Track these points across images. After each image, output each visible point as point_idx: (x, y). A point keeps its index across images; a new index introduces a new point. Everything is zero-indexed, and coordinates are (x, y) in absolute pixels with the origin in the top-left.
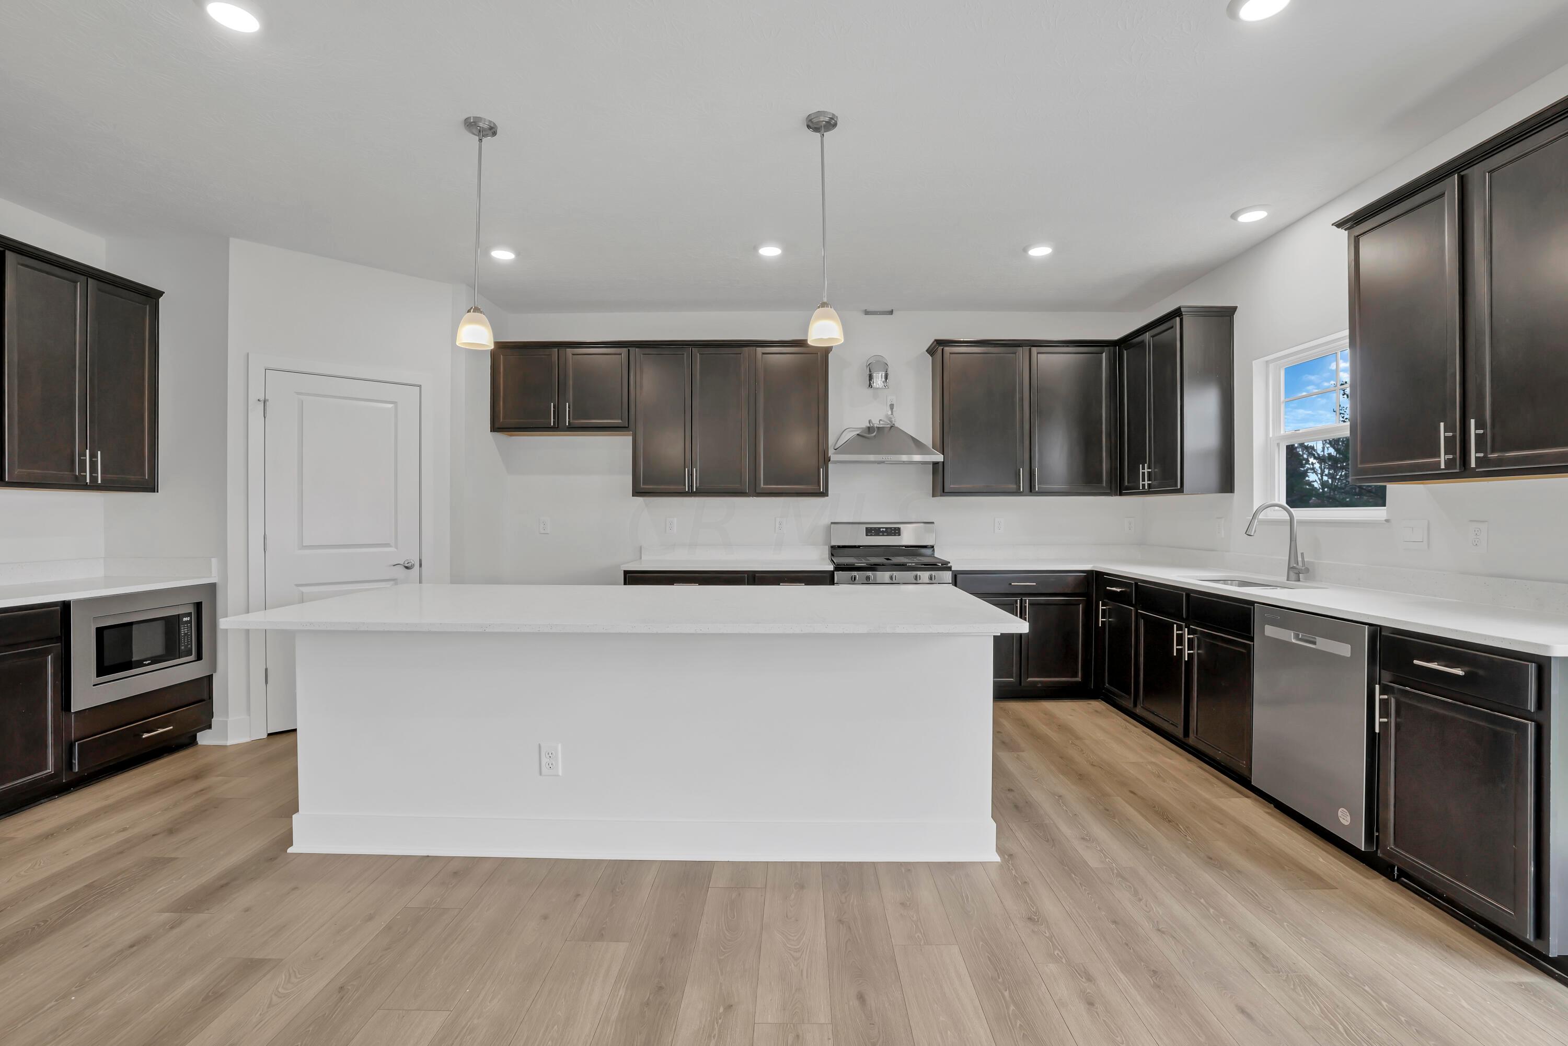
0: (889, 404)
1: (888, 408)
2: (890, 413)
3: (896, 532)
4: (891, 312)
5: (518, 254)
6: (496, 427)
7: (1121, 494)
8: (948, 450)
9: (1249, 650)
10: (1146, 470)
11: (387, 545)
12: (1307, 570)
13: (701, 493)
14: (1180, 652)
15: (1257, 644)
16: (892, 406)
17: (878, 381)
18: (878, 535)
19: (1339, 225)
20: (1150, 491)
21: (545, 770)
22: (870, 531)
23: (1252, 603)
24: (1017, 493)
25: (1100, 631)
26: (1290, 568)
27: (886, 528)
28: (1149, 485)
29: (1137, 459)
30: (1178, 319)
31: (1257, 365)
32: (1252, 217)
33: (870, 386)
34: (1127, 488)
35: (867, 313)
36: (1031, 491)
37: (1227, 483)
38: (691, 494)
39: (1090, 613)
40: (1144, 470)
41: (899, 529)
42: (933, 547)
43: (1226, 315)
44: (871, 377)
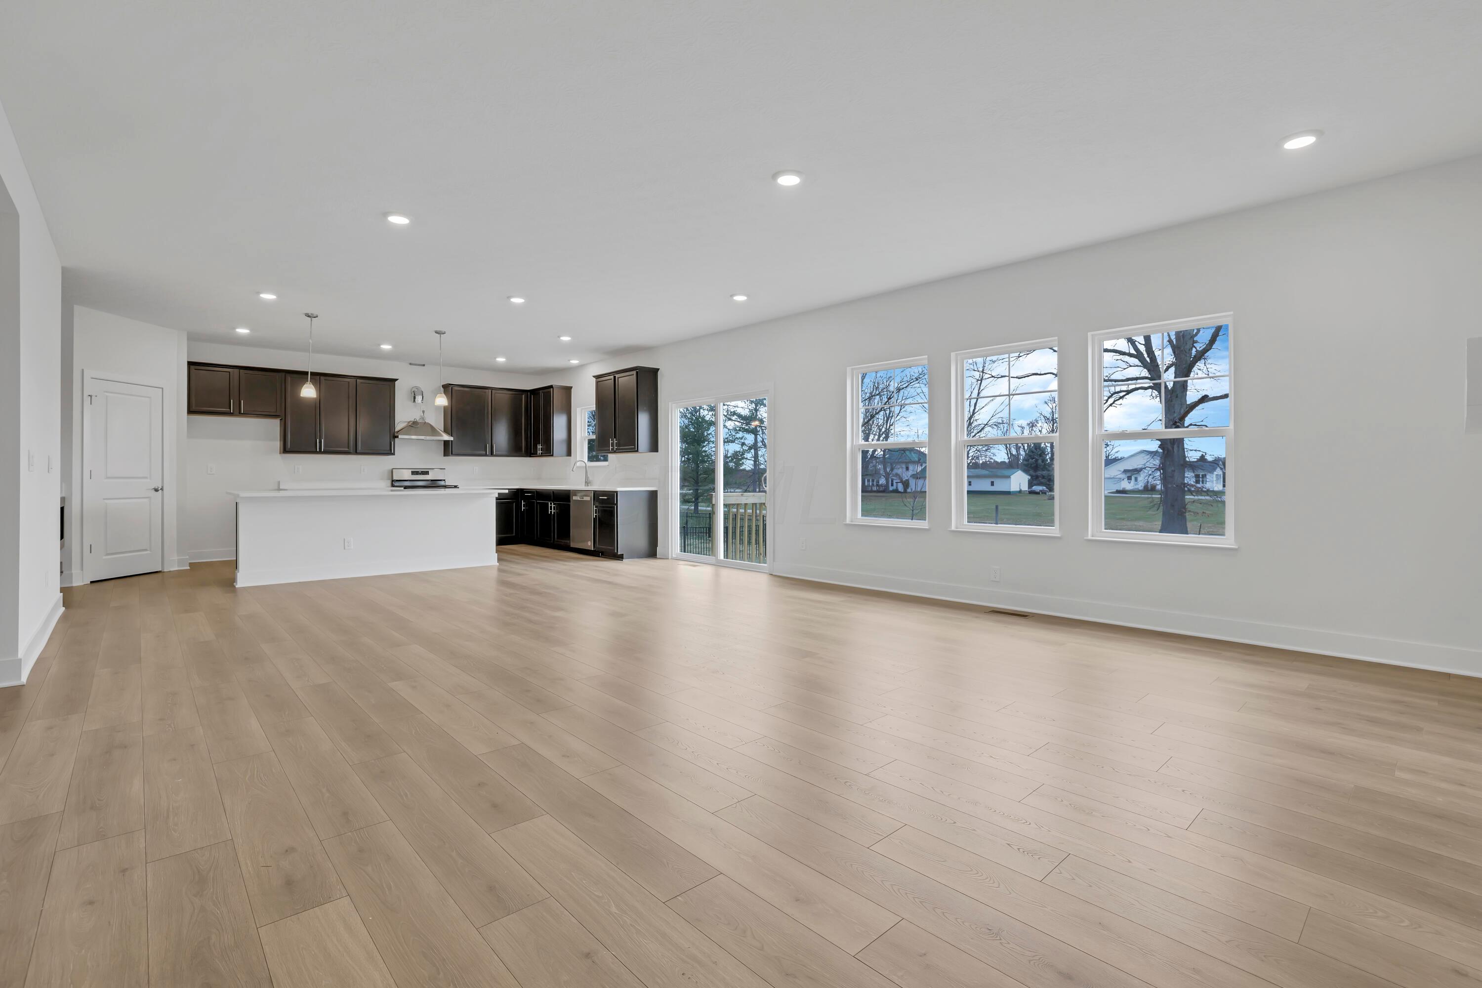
0: (422, 410)
1: (422, 412)
2: (422, 415)
3: (427, 473)
4: (424, 365)
5: (251, 330)
6: (190, 411)
7: (530, 457)
8: (454, 434)
9: (569, 506)
10: (540, 447)
11: (146, 478)
12: (590, 482)
13: (326, 452)
14: (551, 512)
15: (571, 504)
16: (423, 412)
17: (419, 399)
18: (417, 474)
19: (594, 377)
20: (541, 456)
21: (346, 547)
22: (413, 473)
23: (569, 491)
24: (486, 455)
25: (522, 513)
26: (586, 482)
27: (422, 471)
28: (541, 453)
29: (537, 442)
30: (552, 389)
31: (578, 410)
32: (575, 362)
33: (414, 401)
34: (533, 454)
35: (411, 364)
36: (492, 454)
37: (569, 453)
38: (320, 452)
39: (519, 506)
40: (539, 447)
41: (428, 472)
42: (444, 480)
43: (569, 389)
44: (415, 398)
